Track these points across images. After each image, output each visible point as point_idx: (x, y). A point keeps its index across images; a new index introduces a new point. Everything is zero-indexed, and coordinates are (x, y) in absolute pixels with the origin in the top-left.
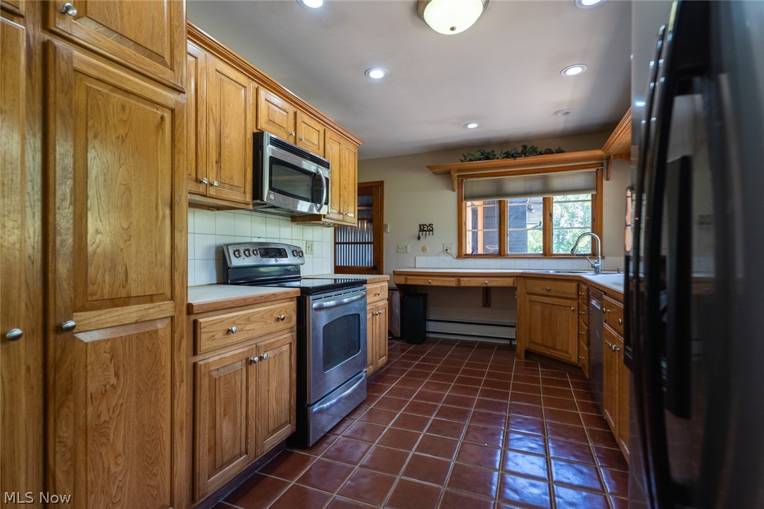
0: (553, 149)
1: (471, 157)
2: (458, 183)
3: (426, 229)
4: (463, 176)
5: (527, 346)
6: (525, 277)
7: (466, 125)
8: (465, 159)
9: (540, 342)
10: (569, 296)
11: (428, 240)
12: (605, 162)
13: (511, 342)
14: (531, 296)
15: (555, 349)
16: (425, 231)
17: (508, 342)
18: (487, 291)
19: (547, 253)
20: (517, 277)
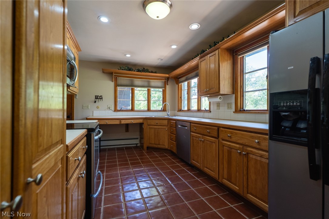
0: (154, 72)
1: (123, 69)
2: (115, 79)
3: (99, 98)
4: (117, 76)
5: (148, 145)
6: (146, 119)
7: (125, 55)
8: (121, 69)
9: (153, 143)
10: (165, 125)
11: (99, 103)
12: (167, 79)
13: (137, 145)
14: (150, 126)
15: (159, 145)
16: (98, 99)
17: (136, 145)
18: (127, 125)
19: (149, 110)
20: (144, 119)
